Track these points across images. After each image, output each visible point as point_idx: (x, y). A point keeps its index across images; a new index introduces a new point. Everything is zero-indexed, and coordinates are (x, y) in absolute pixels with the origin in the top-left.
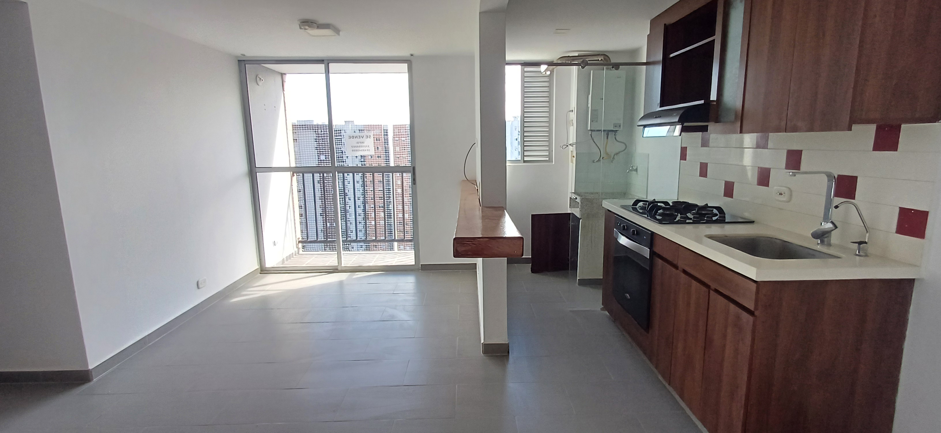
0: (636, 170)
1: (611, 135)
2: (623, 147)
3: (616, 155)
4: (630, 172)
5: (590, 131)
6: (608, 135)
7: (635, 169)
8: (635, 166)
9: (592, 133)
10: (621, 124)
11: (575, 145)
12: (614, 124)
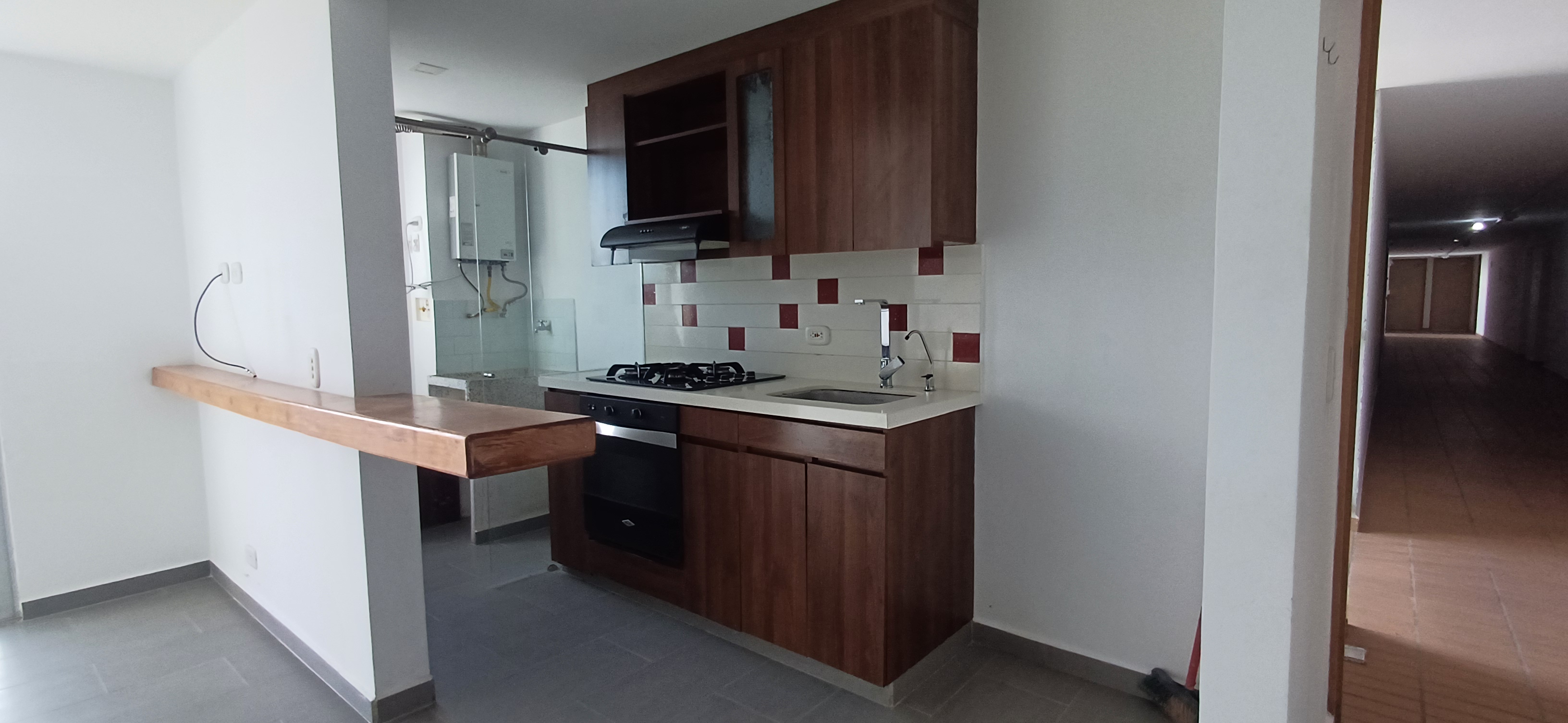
0: (549, 328)
1: (496, 270)
2: (520, 290)
3: (508, 305)
4: (539, 331)
5: (459, 262)
6: (489, 268)
7: (547, 326)
8: (546, 322)
9: (462, 264)
10: (513, 251)
11: (430, 286)
12: (502, 250)
